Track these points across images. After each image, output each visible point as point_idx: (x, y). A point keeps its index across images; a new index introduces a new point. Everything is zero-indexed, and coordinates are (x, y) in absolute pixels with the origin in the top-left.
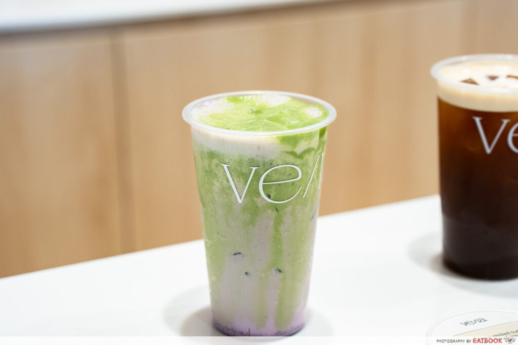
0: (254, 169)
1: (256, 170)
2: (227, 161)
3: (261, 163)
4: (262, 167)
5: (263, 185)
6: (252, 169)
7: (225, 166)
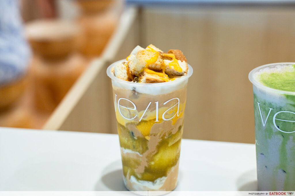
0: (271, 109)
1: (272, 110)
2: (259, 101)
3: (275, 107)
4: (276, 109)
5: (275, 120)
6: (270, 109)
7: (259, 104)
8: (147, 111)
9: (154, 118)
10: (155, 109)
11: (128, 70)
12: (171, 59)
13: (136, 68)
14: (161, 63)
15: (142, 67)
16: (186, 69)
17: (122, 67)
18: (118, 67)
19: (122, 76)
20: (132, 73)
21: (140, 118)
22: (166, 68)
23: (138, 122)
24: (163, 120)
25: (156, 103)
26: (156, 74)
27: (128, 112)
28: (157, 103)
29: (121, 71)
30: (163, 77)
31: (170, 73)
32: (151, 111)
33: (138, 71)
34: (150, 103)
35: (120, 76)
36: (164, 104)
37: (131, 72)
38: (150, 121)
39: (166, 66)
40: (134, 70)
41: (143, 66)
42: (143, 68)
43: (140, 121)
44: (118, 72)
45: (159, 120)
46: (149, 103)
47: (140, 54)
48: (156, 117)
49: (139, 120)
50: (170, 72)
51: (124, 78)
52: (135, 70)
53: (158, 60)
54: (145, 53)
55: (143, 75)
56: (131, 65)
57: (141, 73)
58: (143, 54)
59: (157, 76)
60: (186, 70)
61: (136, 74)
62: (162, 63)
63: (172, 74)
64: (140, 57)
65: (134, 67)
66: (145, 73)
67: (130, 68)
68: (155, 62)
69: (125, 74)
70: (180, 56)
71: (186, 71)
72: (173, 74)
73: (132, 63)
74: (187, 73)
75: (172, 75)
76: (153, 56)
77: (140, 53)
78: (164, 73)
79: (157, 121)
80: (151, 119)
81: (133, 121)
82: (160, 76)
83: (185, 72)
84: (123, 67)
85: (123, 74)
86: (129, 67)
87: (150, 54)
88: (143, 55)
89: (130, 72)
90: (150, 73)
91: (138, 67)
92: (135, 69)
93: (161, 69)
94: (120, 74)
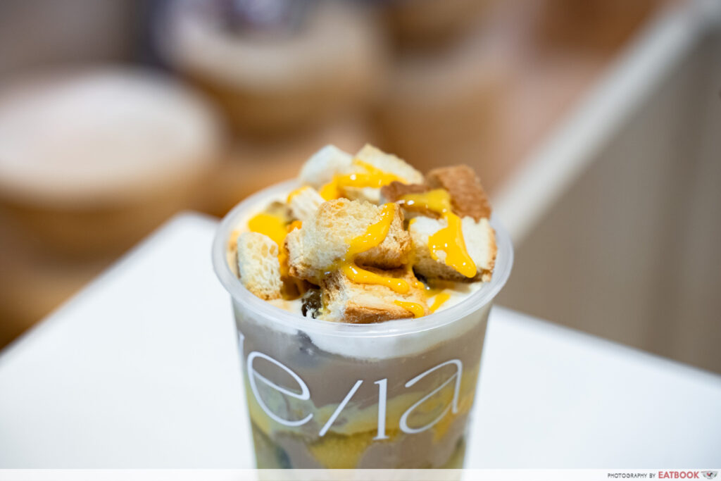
8: (346, 408)
9: (372, 428)
10: (376, 401)
11: (285, 264)
12: (437, 215)
13: (311, 258)
14: (402, 244)
15: (333, 259)
16: (490, 259)
17: (265, 247)
18: (250, 246)
19: (263, 281)
20: (296, 273)
21: (323, 426)
22: (418, 256)
23: (314, 437)
24: (403, 433)
25: (378, 385)
26: (385, 285)
27: (281, 401)
28: (383, 384)
29: (261, 263)
30: (406, 294)
31: (432, 271)
32: (361, 408)
33: (317, 270)
34: (359, 383)
35: (254, 279)
36: (409, 384)
37: (295, 269)
38: (358, 436)
39: (420, 248)
40: (304, 265)
41: (339, 256)
42: (337, 260)
43: (322, 433)
44: (248, 263)
45: (387, 432)
46: (356, 382)
47: (330, 217)
48: (377, 423)
49: (319, 430)
50: (434, 266)
51: (270, 286)
52: (309, 266)
53: (392, 235)
54: (348, 211)
55: (338, 288)
56: (296, 244)
57: (330, 276)
58: (339, 215)
59: (387, 291)
60: (490, 263)
61: (314, 277)
62: (405, 245)
63: (441, 273)
64: (330, 225)
65: (307, 255)
66: (343, 281)
67: (292, 255)
68: (382, 242)
69: (272, 272)
70: (470, 198)
71: (488, 268)
72: (445, 276)
73: (301, 239)
74: (491, 274)
75: (441, 277)
76: (374, 219)
77: (329, 213)
78: (411, 273)
79: (381, 435)
80: (361, 430)
81: (297, 431)
82: (396, 292)
83: (486, 272)
84: (269, 247)
85: (266, 274)
86: (288, 251)
87: (365, 214)
88: (340, 219)
89: (291, 271)
90: (359, 284)
91: (321, 257)
92: (308, 263)
93: (399, 265)
94: (257, 275)
